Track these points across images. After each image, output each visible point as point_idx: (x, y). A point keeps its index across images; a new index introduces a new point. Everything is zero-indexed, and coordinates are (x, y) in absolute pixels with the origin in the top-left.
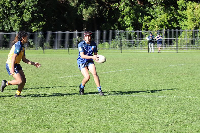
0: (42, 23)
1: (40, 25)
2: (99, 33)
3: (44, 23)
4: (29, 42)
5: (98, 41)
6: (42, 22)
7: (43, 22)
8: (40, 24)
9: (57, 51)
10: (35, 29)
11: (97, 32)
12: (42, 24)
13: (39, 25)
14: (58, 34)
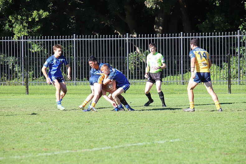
0: (38, 14)
1: (33, 19)
2: (186, 39)
3: (45, 14)
4: (8, 65)
5: (182, 62)
6: (38, 11)
7: (41, 12)
8: (34, 16)
9: (78, 87)
10: (20, 30)
11: (181, 37)
12: (40, 16)
13: (30, 20)
14: (79, 42)
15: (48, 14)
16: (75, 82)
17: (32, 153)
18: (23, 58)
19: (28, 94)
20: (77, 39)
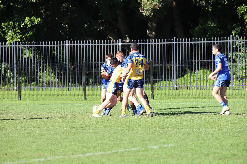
0: (31, 20)
3: (37, 20)
6: (31, 17)
7: (33, 18)
8: (26, 22)
10: (13, 37)
12: (32, 22)
13: (22, 26)
14: (71, 48)
15: (40, 20)
16: (67, 87)
17: (25, 159)
18: (15, 64)
19: (20, 99)
20: (70, 45)
